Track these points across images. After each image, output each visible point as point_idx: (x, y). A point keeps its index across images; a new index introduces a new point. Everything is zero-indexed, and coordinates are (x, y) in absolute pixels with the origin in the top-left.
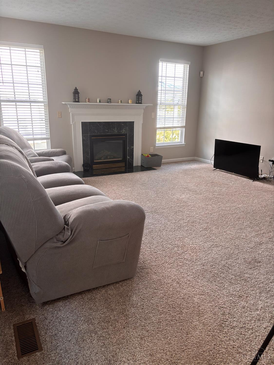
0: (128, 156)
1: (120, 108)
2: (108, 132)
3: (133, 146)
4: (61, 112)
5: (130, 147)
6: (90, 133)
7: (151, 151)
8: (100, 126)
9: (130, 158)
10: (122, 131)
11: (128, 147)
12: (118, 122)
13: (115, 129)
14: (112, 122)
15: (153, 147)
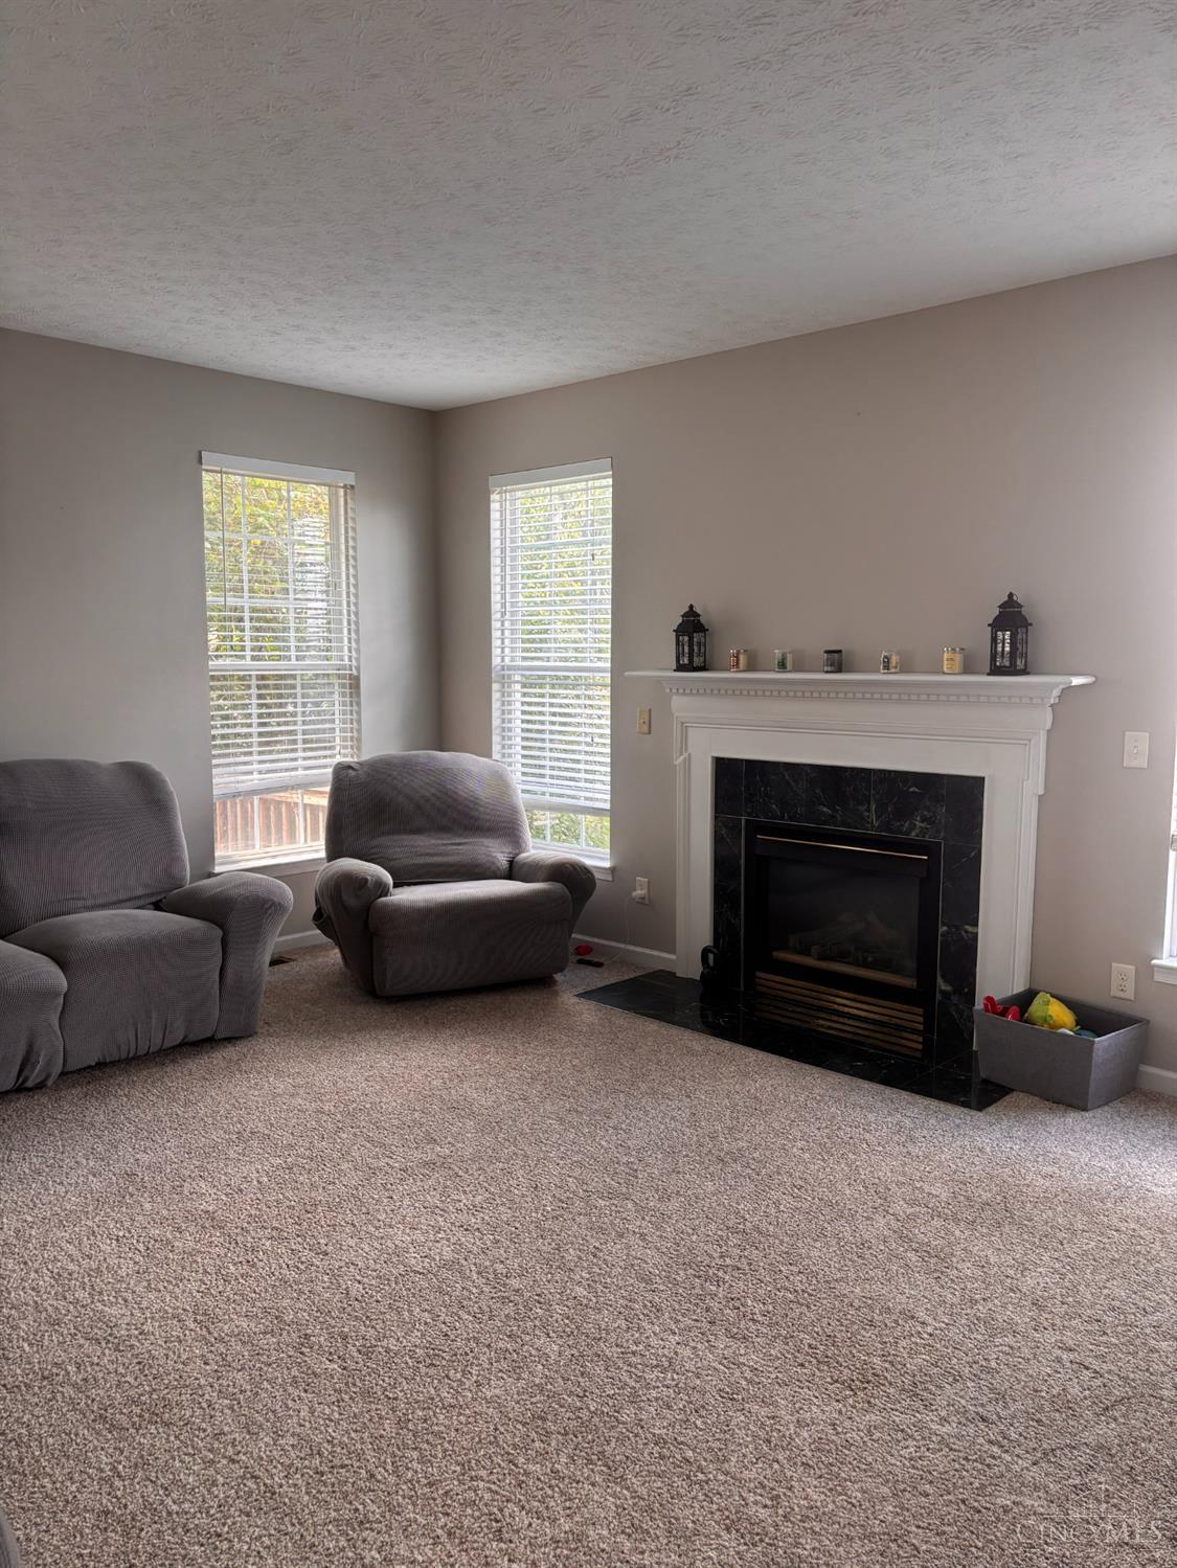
0: (943, 977)
1: (895, 697)
2: (833, 817)
3: (976, 925)
4: (650, 711)
5: (957, 928)
6: (749, 815)
7: (1115, 992)
8: (792, 783)
9: (954, 992)
10: (907, 825)
11: (944, 924)
12: (890, 772)
13: (869, 810)
14: (852, 769)
15: (1132, 968)
